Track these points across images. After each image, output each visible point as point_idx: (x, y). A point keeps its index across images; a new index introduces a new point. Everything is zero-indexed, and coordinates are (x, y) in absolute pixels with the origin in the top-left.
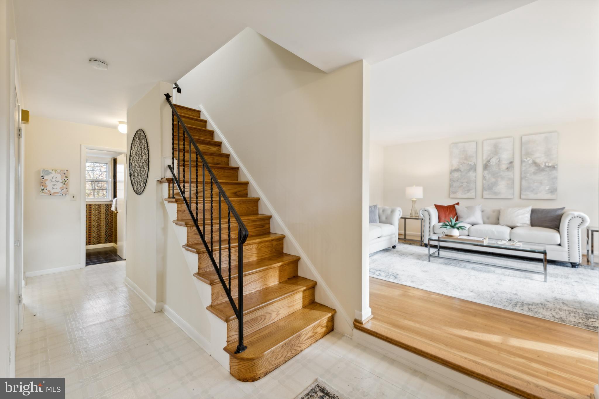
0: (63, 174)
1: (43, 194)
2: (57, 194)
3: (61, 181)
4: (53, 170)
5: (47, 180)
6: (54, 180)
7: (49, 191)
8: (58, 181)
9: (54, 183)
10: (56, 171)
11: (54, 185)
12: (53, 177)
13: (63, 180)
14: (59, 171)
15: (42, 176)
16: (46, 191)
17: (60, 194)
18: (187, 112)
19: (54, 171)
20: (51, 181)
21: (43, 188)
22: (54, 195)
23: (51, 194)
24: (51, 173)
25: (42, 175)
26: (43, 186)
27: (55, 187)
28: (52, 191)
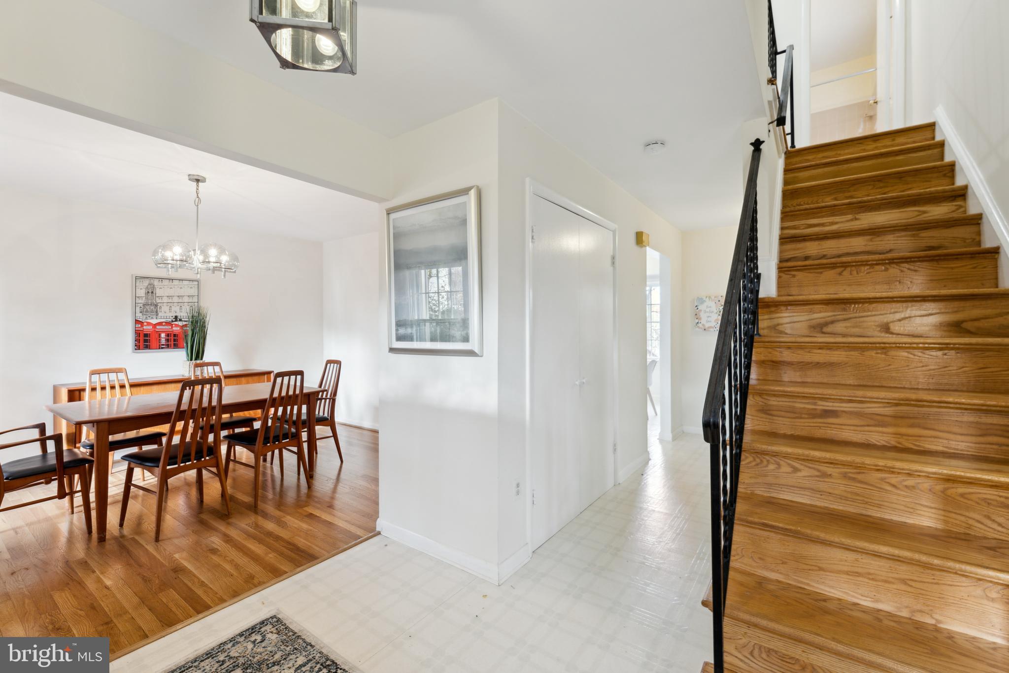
0: (717, 302)
1: (697, 329)
2: (712, 329)
3: (716, 311)
4: (706, 297)
5: (701, 310)
6: (708, 310)
7: (703, 325)
8: (713, 312)
9: (708, 314)
10: (710, 297)
11: (708, 317)
12: (707, 307)
13: (718, 310)
14: (713, 298)
15: (696, 306)
16: (700, 325)
17: (715, 329)
18: (894, 140)
19: (708, 298)
20: (705, 312)
21: (697, 321)
22: (708, 331)
23: (705, 330)
24: (705, 301)
25: (696, 304)
26: (697, 319)
27: (709, 319)
28: (707, 325)
